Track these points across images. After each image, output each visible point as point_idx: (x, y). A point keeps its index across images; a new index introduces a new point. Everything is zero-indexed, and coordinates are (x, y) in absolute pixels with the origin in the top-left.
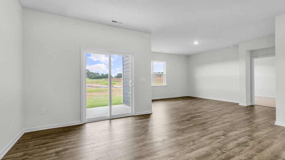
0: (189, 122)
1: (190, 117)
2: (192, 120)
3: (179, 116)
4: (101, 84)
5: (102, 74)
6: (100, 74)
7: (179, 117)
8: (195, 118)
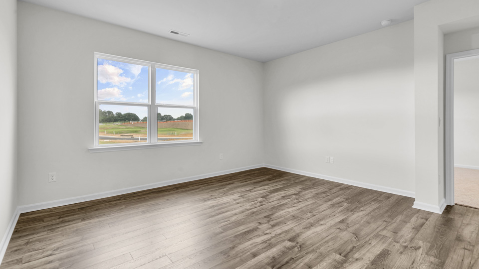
4: (108, 133)
5: (118, 113)
6: (114, 114)
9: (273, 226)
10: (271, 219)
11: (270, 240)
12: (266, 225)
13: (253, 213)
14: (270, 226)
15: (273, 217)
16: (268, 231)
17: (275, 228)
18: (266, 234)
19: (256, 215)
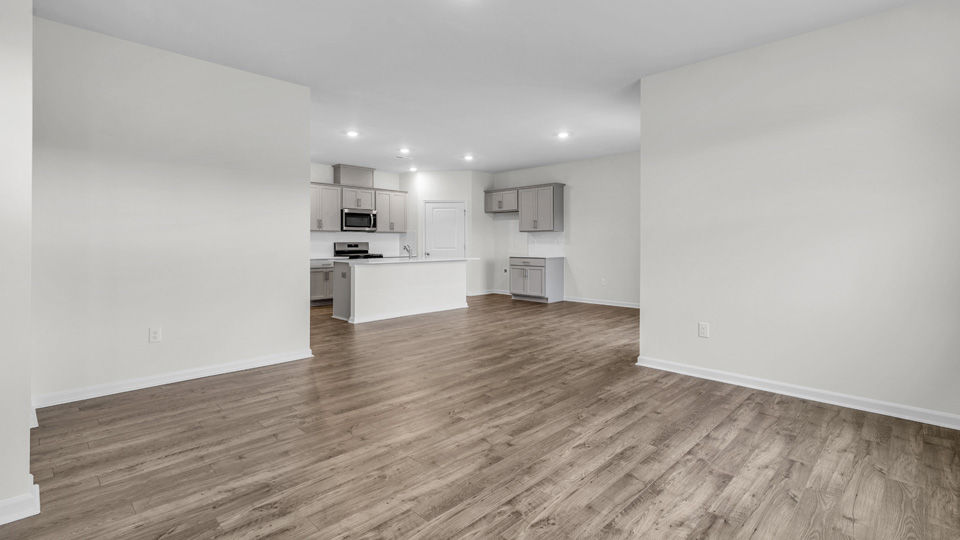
0: (511, 347)
1: (509, 358)
2: (505, 352)
3: (542, 361)
7: (542, 357)
8: (496, 358)
9: (483, 440)
10: (487, 455)
11: (490, 420)
12: (497, 441)
13: (529, 471)
14: (488, 439)
15: (482, 461)
16: (493, 431)
17: (481, 435)
18: (497, 426)
19: (520, 465)
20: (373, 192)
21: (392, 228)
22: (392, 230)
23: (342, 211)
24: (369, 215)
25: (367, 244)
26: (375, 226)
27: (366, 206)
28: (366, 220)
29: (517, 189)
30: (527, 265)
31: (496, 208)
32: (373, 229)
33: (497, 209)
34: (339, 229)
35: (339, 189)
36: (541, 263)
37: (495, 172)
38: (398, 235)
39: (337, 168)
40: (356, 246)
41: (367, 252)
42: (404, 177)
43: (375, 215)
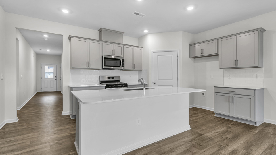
20: (122, 46)
21: (134, 68)
22: (133, 69)
23: (103, 56)
24: (120, 59)
25: (120, 77)
26: (123, 66)
27: (118, 54)
28: (118, 62)
29: (218, 39)
30: (234, 93)
31: (198, 54)
32: (122, 68)
33: (200, 55)
34: (101, 68)
35: (101, 43)
36: (251, 93)
37: (195, 32)
38: (137, 72)
39: (100, 31)
40: (113, 78)
41: (119, 81)
42: (141, 38)
43: (123, 60)
